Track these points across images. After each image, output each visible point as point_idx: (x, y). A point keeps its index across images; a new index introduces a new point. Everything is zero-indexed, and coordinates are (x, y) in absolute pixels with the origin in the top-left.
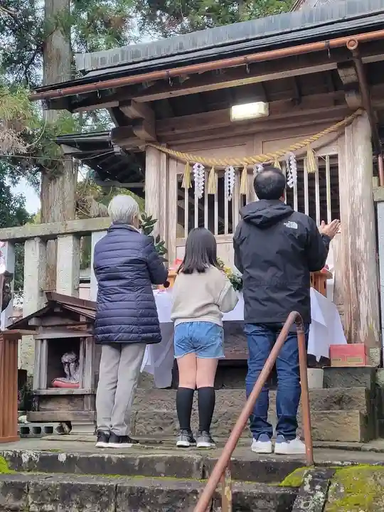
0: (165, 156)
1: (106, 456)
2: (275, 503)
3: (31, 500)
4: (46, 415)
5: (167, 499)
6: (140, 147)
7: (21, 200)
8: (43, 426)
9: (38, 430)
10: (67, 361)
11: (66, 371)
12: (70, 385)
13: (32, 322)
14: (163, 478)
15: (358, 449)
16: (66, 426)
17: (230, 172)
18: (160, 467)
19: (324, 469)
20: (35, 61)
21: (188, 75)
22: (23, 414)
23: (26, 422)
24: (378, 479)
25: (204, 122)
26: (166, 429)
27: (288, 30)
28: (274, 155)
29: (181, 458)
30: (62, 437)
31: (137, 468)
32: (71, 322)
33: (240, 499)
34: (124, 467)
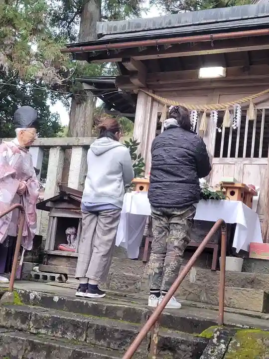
0: (151, 98)
1: (85, 302)
2: (192, 348)
3: (32, 325)
4: (52, 268)
5: (120, 336)
6: (134, 91)
7: (57, 116)
8: (48, 275)
9: (45, 278)
10: (69, 233)
11: (68, 240)
12: (69, 249)
13: (49, 204)
14: (120, 321)
15: (259, 317)
16: (63, 277)
17: (194, 114)
18: (120, 313)
19: (229, 329)
20: (75, 20)
21: (171, 45)
22: (37, 266)
23: (38, 271)
24: (264, 340)
25: (179, 77)
26: (130, 287)
27: (246, 17)
28: (226, 105)
29: (134, 309)
30: (60, 284)
31: (104, 312)
32: (74, 207)
33: (169, 342)
34: (96, 310)
